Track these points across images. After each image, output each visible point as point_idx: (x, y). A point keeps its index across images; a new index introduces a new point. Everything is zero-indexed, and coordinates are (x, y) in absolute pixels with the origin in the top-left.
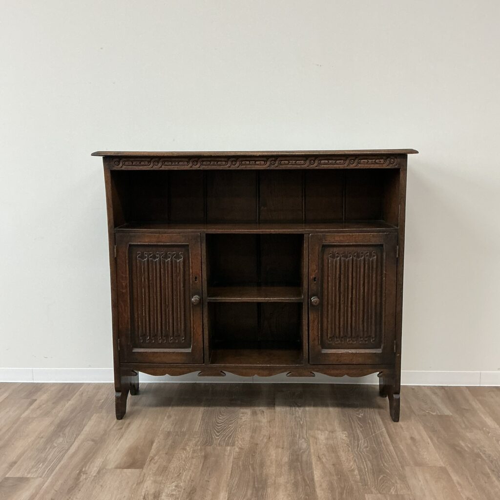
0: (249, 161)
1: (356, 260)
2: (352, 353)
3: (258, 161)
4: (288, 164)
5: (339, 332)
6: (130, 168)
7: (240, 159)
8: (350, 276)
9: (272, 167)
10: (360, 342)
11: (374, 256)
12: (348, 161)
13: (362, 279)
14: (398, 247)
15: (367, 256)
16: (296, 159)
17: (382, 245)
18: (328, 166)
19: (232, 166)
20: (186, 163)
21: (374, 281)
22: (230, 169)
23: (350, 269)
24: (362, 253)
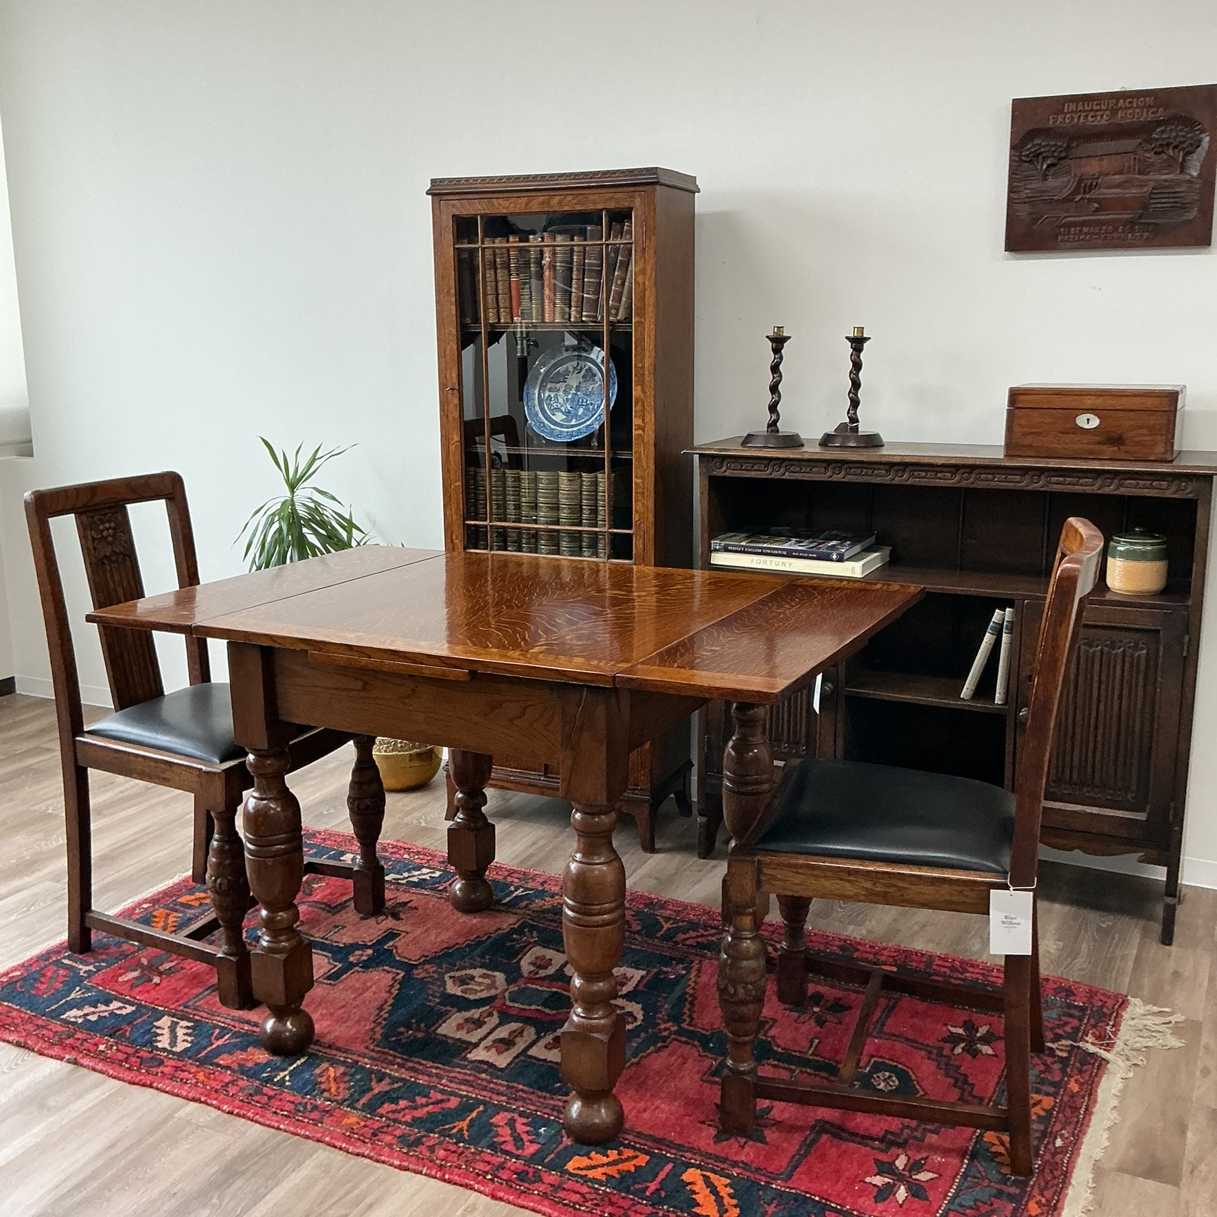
0: (925, 471)
1: (1109, 652)
2: (1092, 814)
3: (940, 472)
4: (992, 480)
5: (1071, 773)
6: (738, 474)
7: (910, 468)
8: (1096, 678)
9: (964, 484)
10: (1109, 797)
11: (1142, 649)
12: (1099, 482)
13: (1117, 686)
14: (1187, 638)
15: (1129, 647)
16: (1008, 472)
17: (1158, 631)
18: (1064, 487)
19: (897, 479)
20: (823, 470)
21: (1140, 693)
22: (894, 482)
23: (1097, 667)
24: (1121, 642)
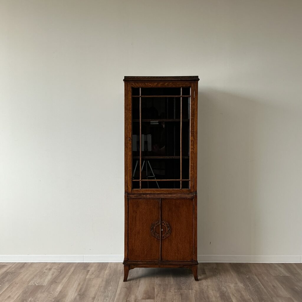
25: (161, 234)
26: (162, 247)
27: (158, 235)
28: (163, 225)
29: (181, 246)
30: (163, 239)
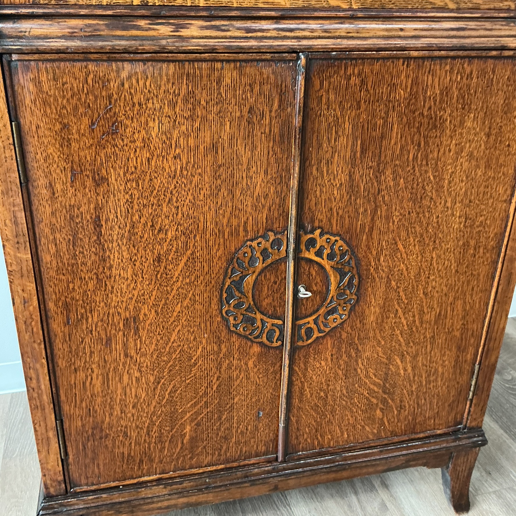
25: (295, 318)
26: (296, 389)
27: (269, 322)
28: (310, 261)
29: (405, 370)
30: (300, 343)
